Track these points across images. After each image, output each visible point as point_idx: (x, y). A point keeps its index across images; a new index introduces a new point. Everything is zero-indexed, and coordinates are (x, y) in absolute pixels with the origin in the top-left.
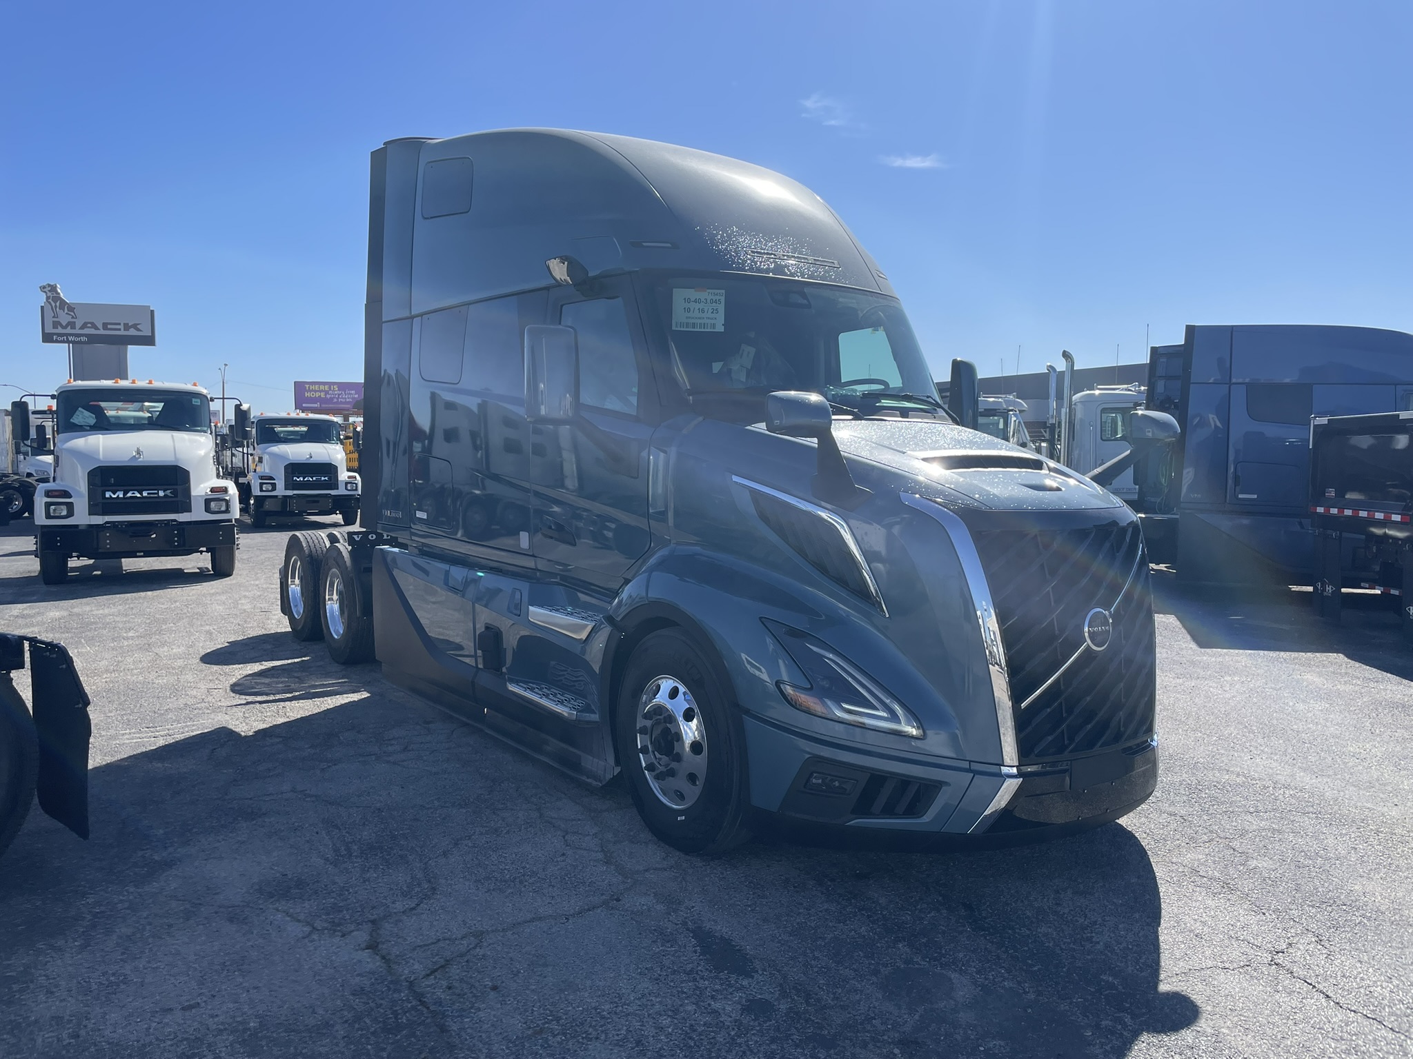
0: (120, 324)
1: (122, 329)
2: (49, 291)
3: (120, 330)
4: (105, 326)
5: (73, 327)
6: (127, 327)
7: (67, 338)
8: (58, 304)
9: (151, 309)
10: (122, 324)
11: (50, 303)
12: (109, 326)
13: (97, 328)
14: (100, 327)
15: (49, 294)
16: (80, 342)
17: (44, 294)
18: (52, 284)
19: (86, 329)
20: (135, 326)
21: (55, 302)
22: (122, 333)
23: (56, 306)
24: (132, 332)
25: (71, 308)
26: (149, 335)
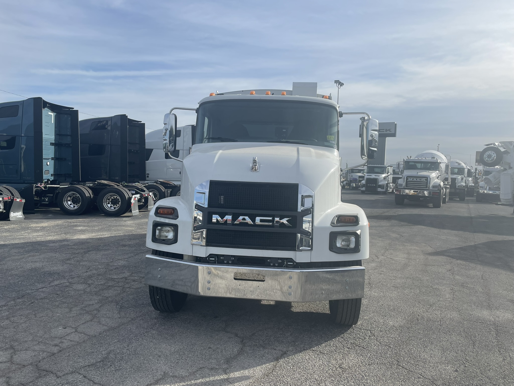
0: (384, 130)
3: (384, 131)
6: (386, 130)
9: (395, 123)
10: (385, 130)
12: (381, 131)
17: (361, 121)
20: (389, 130)
22: (385, 133)
24: (388, 132)
26: (394, 133)
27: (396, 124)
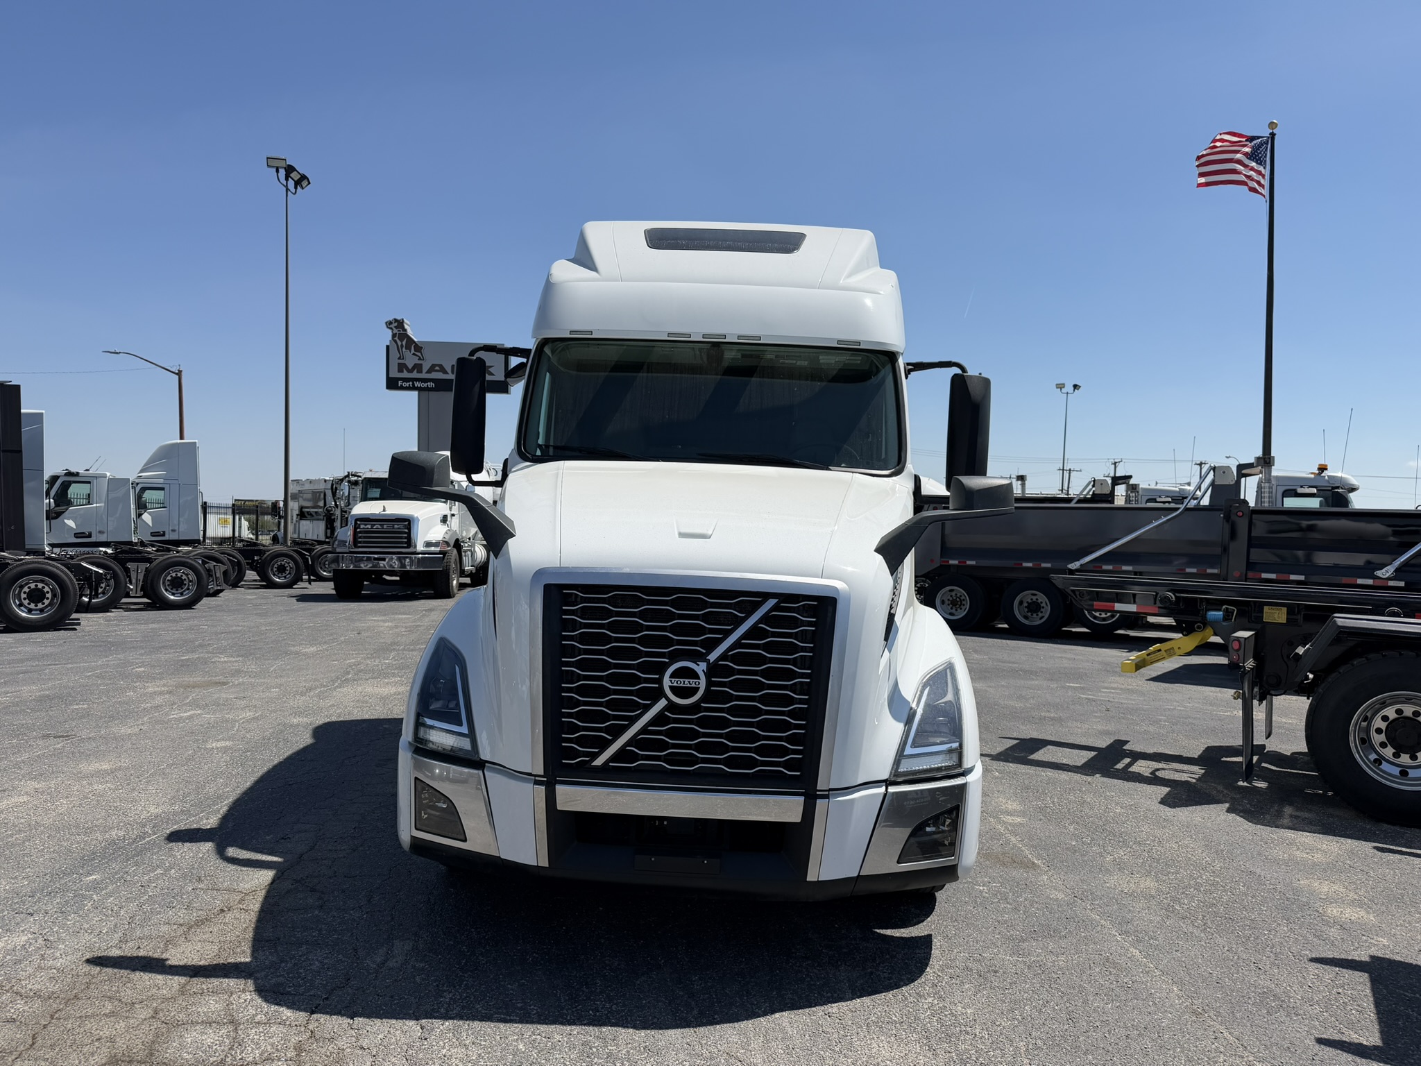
5: (420, 371)
7: (413, 384)
8: (404, 343)
11: (395, 341)
13: (445, 372)
14: (449, 370)
15: (396, 331)
16: (427, 389)
19: (433, 373)
21: (402, 341)
23: (402, 346)
25: (418, 348)
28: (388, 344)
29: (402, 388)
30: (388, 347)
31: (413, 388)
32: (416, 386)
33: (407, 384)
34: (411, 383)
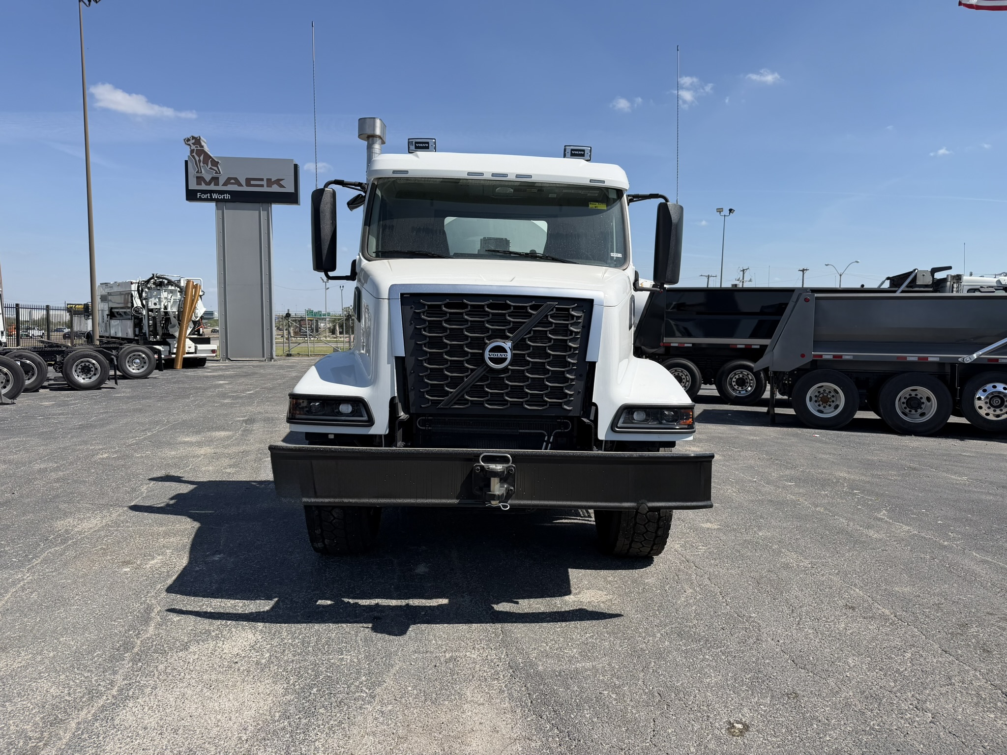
0: (262, 180)
1: (265, 185)
2: (192, 143)
3: (262, 186)
4: (248, 181)
5: (217, 184)
6: (270, 182)
7: (211, 196)
8: (202, 158)
9: (295, 163)
10: (265, 180)
11: (193, 157)
12: (252, 182)
13: (240, 185)
14: (244, 183)
15: (193, 147)
16: (224, 201)
17: (189, 147)
18: (196, 136)
19: (229, 185)
20: (278, 182)
21: (199, 158)
22: (265, 189)
23: (200, 161)
24: (275, 189)
25: (215, 163)
26: (293, 191)
27: (297, 164)
28: (187, 159)
29: (201, 200)
30: (186, 162)
31: (211, 200)
32: (214, 197)
33: (205, 196)
34: (209, 195)
